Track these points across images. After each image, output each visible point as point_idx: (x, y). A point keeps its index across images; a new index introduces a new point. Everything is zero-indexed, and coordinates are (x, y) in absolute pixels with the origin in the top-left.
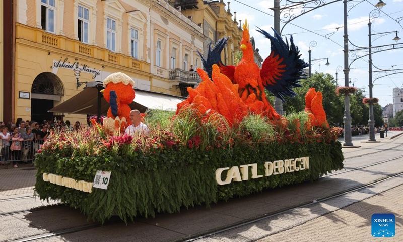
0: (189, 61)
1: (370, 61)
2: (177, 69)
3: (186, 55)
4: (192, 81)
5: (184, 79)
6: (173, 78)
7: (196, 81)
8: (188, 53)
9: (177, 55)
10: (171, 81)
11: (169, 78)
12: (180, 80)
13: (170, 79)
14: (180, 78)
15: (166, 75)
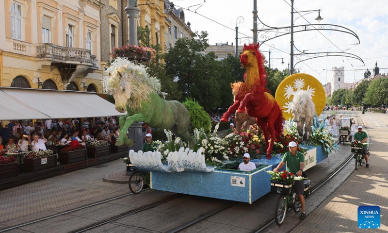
0: (75, 33)
1: (292, 42)
2: (47, 44)
3: (71, 26)
4: (72, 60)
5: (61, 57)
6: (42, 56)
7: (78, 61)
8: (72, 23)
9: (53, 25)
10: (38, 59)
11: (36, 55)
12: (51, 59)
13: (38, 56)
14: (51, 56)
15: (32, 51)
